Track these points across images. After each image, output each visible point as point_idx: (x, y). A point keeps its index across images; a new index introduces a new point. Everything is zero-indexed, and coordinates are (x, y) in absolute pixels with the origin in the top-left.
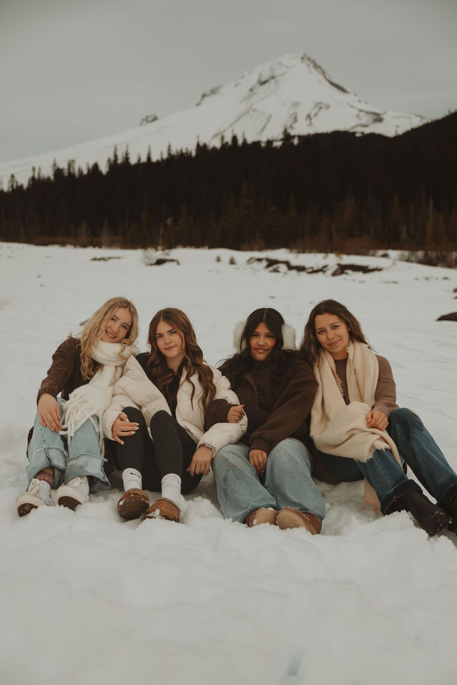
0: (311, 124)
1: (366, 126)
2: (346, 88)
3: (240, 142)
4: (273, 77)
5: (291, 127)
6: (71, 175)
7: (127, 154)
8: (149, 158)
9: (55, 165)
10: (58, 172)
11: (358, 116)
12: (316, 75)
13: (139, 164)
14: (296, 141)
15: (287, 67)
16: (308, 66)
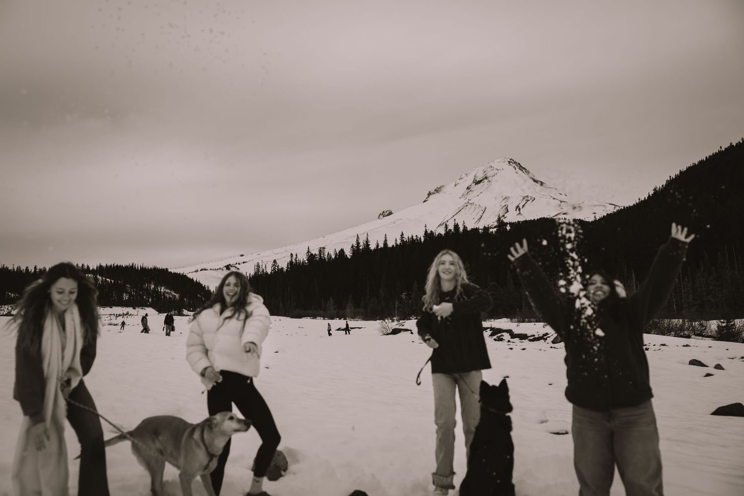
0: (520, 214)
3: (461, 229)
4: (486, 178)
5: (504, 216)
6: (322, 260)
7: (367, 242)
8: (385, 244)
9: (308, 252)
10: (311, 257)
11: (560, 205)
12: (522, 175)
13: (377, 249)
14: (508, 228)
15: (497, 170)
16: (514, 168)
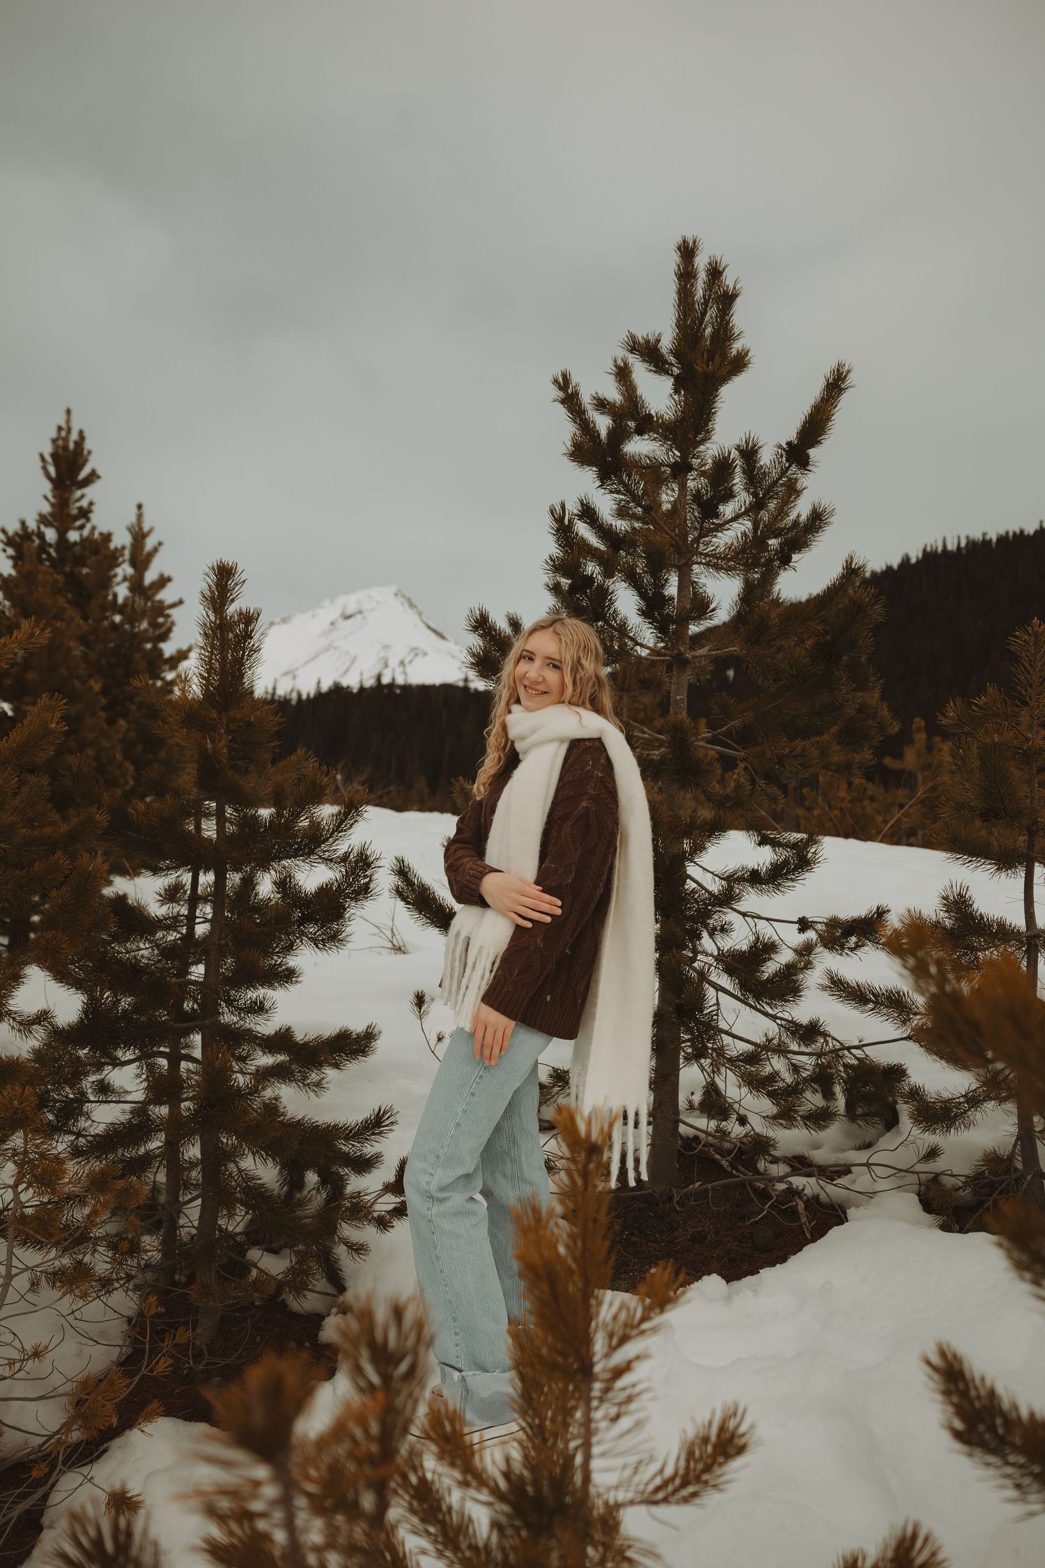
0: (403, 672)
2: (446, 635)
4: (360, 612)
5: (383, 672)
12: (412, 616)
15: (378, 602)
16: (402, 604)
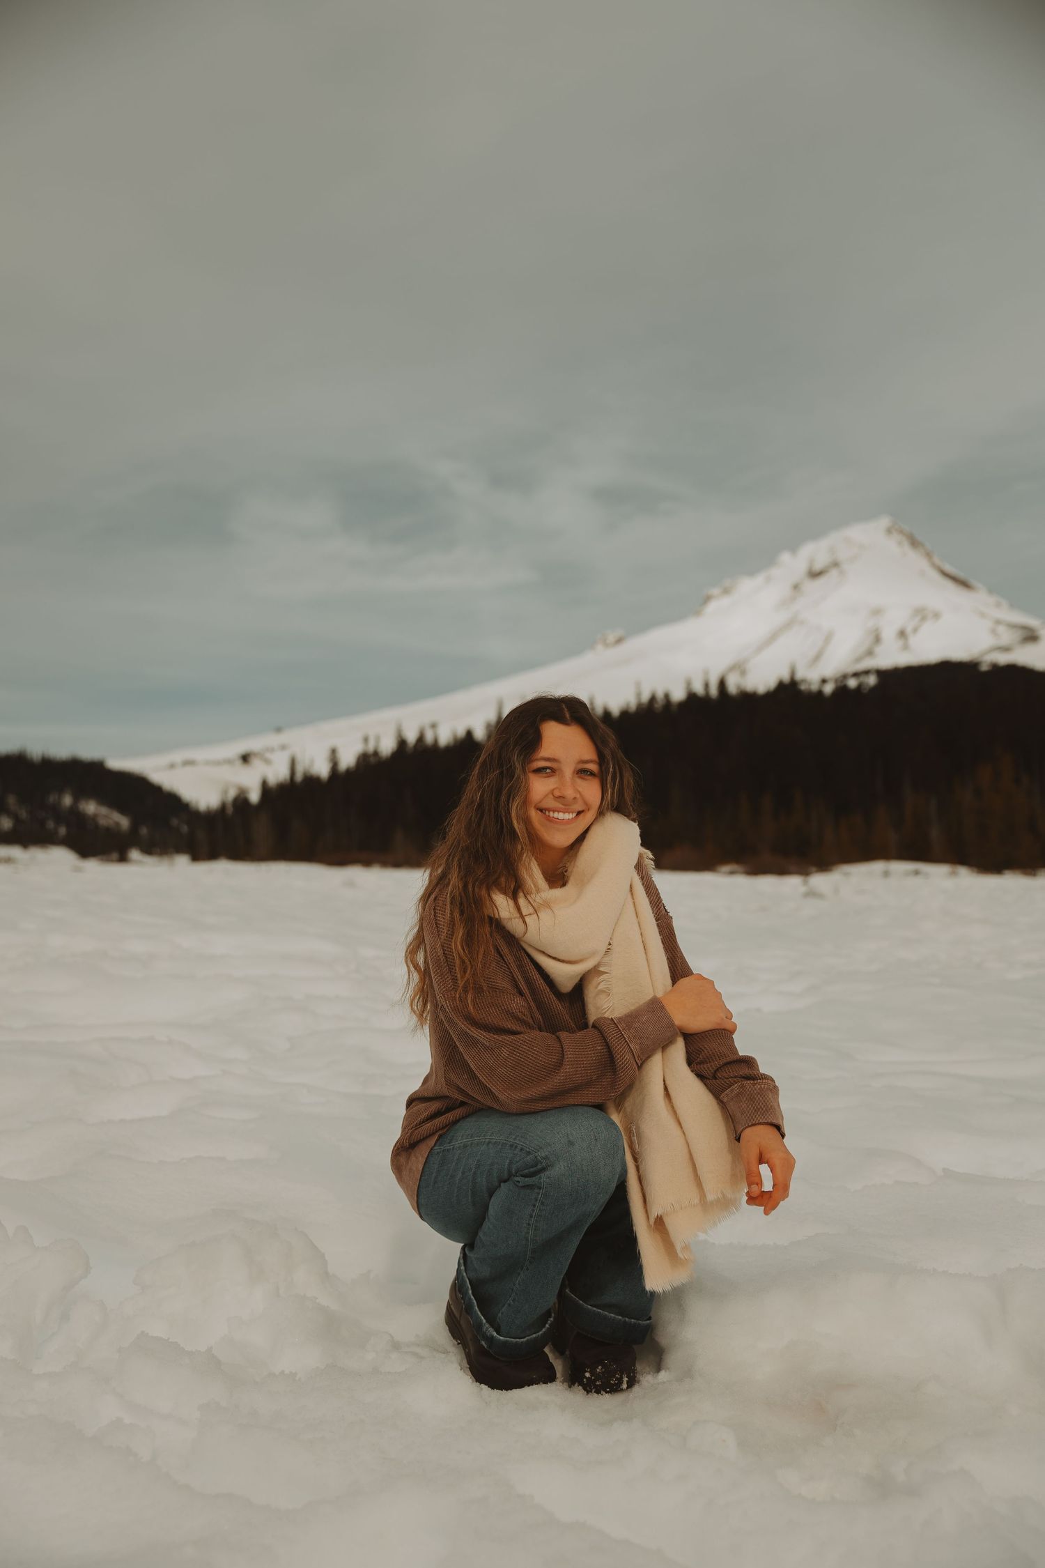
0: (906, 647)
1: (1006, 649)
2: (973, 582)
4: (836, 564)
5: (870, 652)
11: (992, 631)
12: (916, 560)
16: (900, 543)
